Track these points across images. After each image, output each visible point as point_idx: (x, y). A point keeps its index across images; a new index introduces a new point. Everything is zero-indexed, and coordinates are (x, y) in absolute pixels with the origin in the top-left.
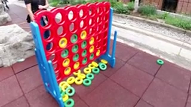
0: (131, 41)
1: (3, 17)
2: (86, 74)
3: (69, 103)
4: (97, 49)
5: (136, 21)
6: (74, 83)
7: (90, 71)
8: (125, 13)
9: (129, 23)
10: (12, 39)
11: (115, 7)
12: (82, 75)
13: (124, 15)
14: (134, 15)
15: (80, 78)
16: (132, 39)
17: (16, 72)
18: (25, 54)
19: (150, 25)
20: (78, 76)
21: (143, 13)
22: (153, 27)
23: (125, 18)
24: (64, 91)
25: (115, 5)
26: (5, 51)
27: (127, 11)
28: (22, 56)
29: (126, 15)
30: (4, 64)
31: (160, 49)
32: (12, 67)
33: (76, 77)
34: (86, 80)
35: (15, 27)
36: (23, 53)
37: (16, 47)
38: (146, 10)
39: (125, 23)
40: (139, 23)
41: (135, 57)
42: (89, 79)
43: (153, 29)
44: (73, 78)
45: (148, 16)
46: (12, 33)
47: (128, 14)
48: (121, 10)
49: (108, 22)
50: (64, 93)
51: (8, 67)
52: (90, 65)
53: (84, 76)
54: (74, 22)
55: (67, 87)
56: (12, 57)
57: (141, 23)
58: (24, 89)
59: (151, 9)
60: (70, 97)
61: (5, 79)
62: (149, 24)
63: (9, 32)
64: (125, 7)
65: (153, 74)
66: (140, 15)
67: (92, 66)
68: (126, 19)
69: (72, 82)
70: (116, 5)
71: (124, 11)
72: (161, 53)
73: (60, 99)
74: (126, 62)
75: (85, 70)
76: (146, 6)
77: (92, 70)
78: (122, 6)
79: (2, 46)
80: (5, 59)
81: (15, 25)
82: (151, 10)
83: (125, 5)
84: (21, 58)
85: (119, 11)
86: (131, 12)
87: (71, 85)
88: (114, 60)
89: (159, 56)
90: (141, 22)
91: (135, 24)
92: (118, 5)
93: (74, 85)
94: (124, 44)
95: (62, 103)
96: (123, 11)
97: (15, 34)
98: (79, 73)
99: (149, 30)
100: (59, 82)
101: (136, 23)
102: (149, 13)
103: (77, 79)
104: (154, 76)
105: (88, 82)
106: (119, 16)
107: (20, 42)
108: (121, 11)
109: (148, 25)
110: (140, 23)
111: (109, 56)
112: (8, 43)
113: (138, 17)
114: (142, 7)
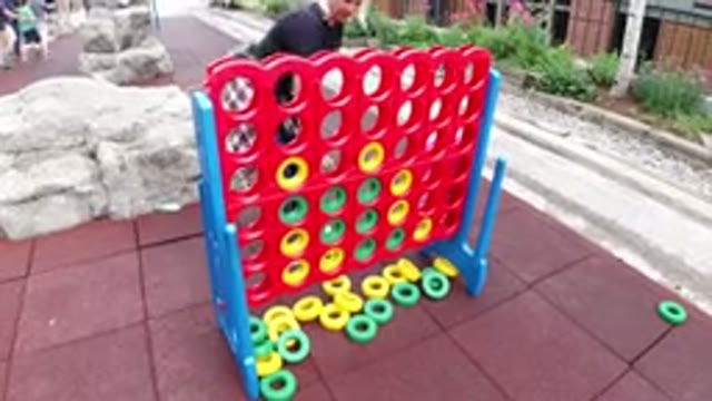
0: (574, 208)
1: (147, 57)
2: (365, 298)
3: (279, 384)
4: (421, 213)
5: (616, 132)
6: (317, 320)
7: (384, 291)
8: (575, 95)
9: (583, 136)
10: (153, 134)
11: (537, 66)
12: (352, 300)
13: (568, 102)
14: (611, 108)
15: (343, 307)
16: (580, 201)
17: (143, 242)
18: (185, 190)
19: (667, 156)
20: (338, 298)
21: (648, 103)
22: (681, 164)
23: (572, 114)
24: (274, 337)
25: (539, 58)
26: (123, 168)
27: (583, 86)
28: (176, 194)
29: (577, 103)
30: (113, 208)
31: (689, 262)
32: (137, 224)
33: (328, 299)
34: (359, 319)
35: (171, 96)
36: (182, 185)
37: (162, 161)
38: (661, 97)
39: (565, 135)
40: (622, 142)
41: (572, 274)
42: (372, 319)
43: (680, 172)
44: (317, 302)
45: (665, 116)
46: (156, 115)
47: (585, 101)
48: (561, 79)
49: (477, 120)
50: (271, 349)
51: (124, 222)
52: (388, 271)
53: (357, 303)
54: (341, 108)
55: (288, 327)
56: (143, 192)
57: (635, 142)
58: (150, 303)
59: (682, 91)
60: (286, 364)
62: (664, 149)
63: (149, 111)
64: (579, 72)
65: (630, 357)
66: (633, 110)
67: (396, 275)
68: (575, 119)
69: (309, 315)
70: (546, 61)
71: (572, 88)
72: (688, 275)
73: (249, 361)
74: (530, 287)
75: (367, 284)
76: (664, 76)
77: (391, 287)
78: (569, 65)
79: (115, 150)
80: (120, 193)
81: (174, 89)
82: (684, 96)
83: (581, 63)
84: (172, 200)
85: (554, 83)
86: (601, 91)
87: (303, 324)
88: (479, 266)
89: (678, 288)
90: (635, 138)
91: (609, 141)
92: (554, 62)
93: (312, 326)
94: (544, 215)
95: (253, 379)
96: (569, 84)
97: (168, 119)
98: (342, 291)
99: (659, 172)
100: (258, 308)
101: (615, 137)
102: (671, 107)
103: (331, 308)
104: (631, 364)
105: (363, 327)
106: (549, 105)
107: (179, 146)
108: (558, 84)
109: (658, 153)
110: (627, 140)
111: (467, 248)
112: (138, 142)
113: (628, 114)
114: (646, 78)
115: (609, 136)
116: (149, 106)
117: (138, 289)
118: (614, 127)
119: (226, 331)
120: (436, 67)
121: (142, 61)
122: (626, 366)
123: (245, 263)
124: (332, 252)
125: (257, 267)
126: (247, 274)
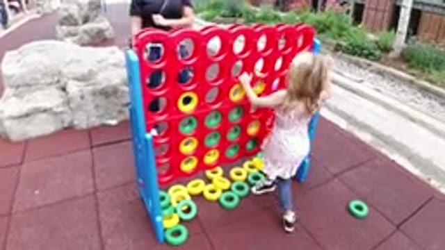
0: (364, 127)
1: (98, 28)
2: (232, 181)
3: (177, 233)
5: (393, 81)
6: (201, 195)
7: (243, 177)
8: (367, 56)
9: (372, 83)
10: (101, 77)
11: (345, 38)
12: (223, 182)
13: (362, 60)
14: (389, 65)
15: (217, 186)
17: (94, 143)
18: (120, 112)
19: (424, 96)
20: (215, 181)
21: (413, 62)
22: (433, 102)
23: (365, 69)
24: (174, 204)
25: (345, 33)
26: (82, 97)
27: (372, 51)
28: (115, 114)
29: (368, 62)
30: (76, 122)
31: (435, 163)
32: (91, 132)
33: (209, 181)
34: (228, 194)
35: (113, 52)
36: (119, 108)
37: (108, 93)
38: (422, 57)
39: (361, 81)
40: (397, 87)
41: (362, 168)
42: (236, 194)
43: (432, 107)
44: (201, 182)
45: (423, 71)
46: (104, 64)
47: (373, 60)
48: (358, 46)
50: (173, 211)
51: (82, 131)
52: (246, 164)
53: (227, 184)
54: (219, 62)
55: (184, 198)
56: (94, 112)
57: (405, 87)
58: (98, 181)
59: (434, 55)
60: (181, 221)
61: (70, 152)
62: (423, 91)
63: (99, 62)
64: (371, 41)
65: (397, 222)
66: (404, 66)
67: (252, 167)
68: (367, 71)
69: (196, 191)
70: (349, 34)
71: (365, 52)
72: (436, 171)
73: (158, 219)
74: (335, 176)
75: (233, 172)
76: (424, 46)
77: (248, 174)
78: (364, 37)
79: (78, 86)
80: (81, 113)
81: (115, 48)
82: (436, 59)
83: (371, 37)
84: (112, 118)
85: (354, 48)
86: (383, 55)
87: (193, 197)
89: (429, 179)
90: (404, 84)
92: (355, 35)
93: (199, 198)
94: (346, 132)
95: (161, 230)
96: (363, 49)
97: (111, 68)
98: (217, 176)
99: (420, 107)
100: (165, 186)
102: (428, 65)
103: (210, 187)
104: (398, 227)
105: (230, 199)
106: (350, 62)
107: (117, 84)
108: (356, 49)
109: (419, 95)
112: (92, 81)
113: (401, 69)
114: (412, 46)
115: (388, 83)
116: (99, 59)
117: (90, 173)
118: (392, 77)
119: (145, 200)
120: (280, 37)
121: (96, 31)
122: (395, 228)
123: (157, 158)
124: (212, 152)
125: (165, 160)
126: (159, 165)
